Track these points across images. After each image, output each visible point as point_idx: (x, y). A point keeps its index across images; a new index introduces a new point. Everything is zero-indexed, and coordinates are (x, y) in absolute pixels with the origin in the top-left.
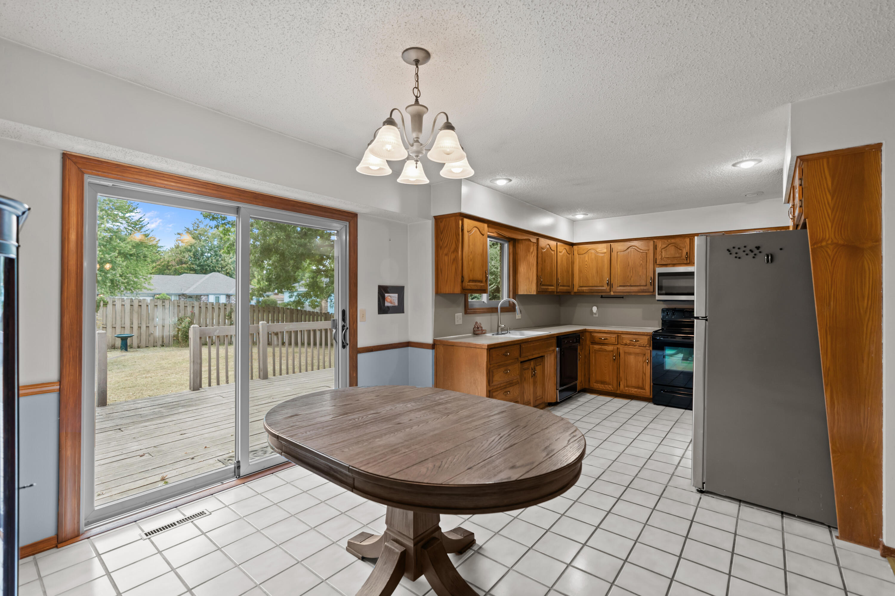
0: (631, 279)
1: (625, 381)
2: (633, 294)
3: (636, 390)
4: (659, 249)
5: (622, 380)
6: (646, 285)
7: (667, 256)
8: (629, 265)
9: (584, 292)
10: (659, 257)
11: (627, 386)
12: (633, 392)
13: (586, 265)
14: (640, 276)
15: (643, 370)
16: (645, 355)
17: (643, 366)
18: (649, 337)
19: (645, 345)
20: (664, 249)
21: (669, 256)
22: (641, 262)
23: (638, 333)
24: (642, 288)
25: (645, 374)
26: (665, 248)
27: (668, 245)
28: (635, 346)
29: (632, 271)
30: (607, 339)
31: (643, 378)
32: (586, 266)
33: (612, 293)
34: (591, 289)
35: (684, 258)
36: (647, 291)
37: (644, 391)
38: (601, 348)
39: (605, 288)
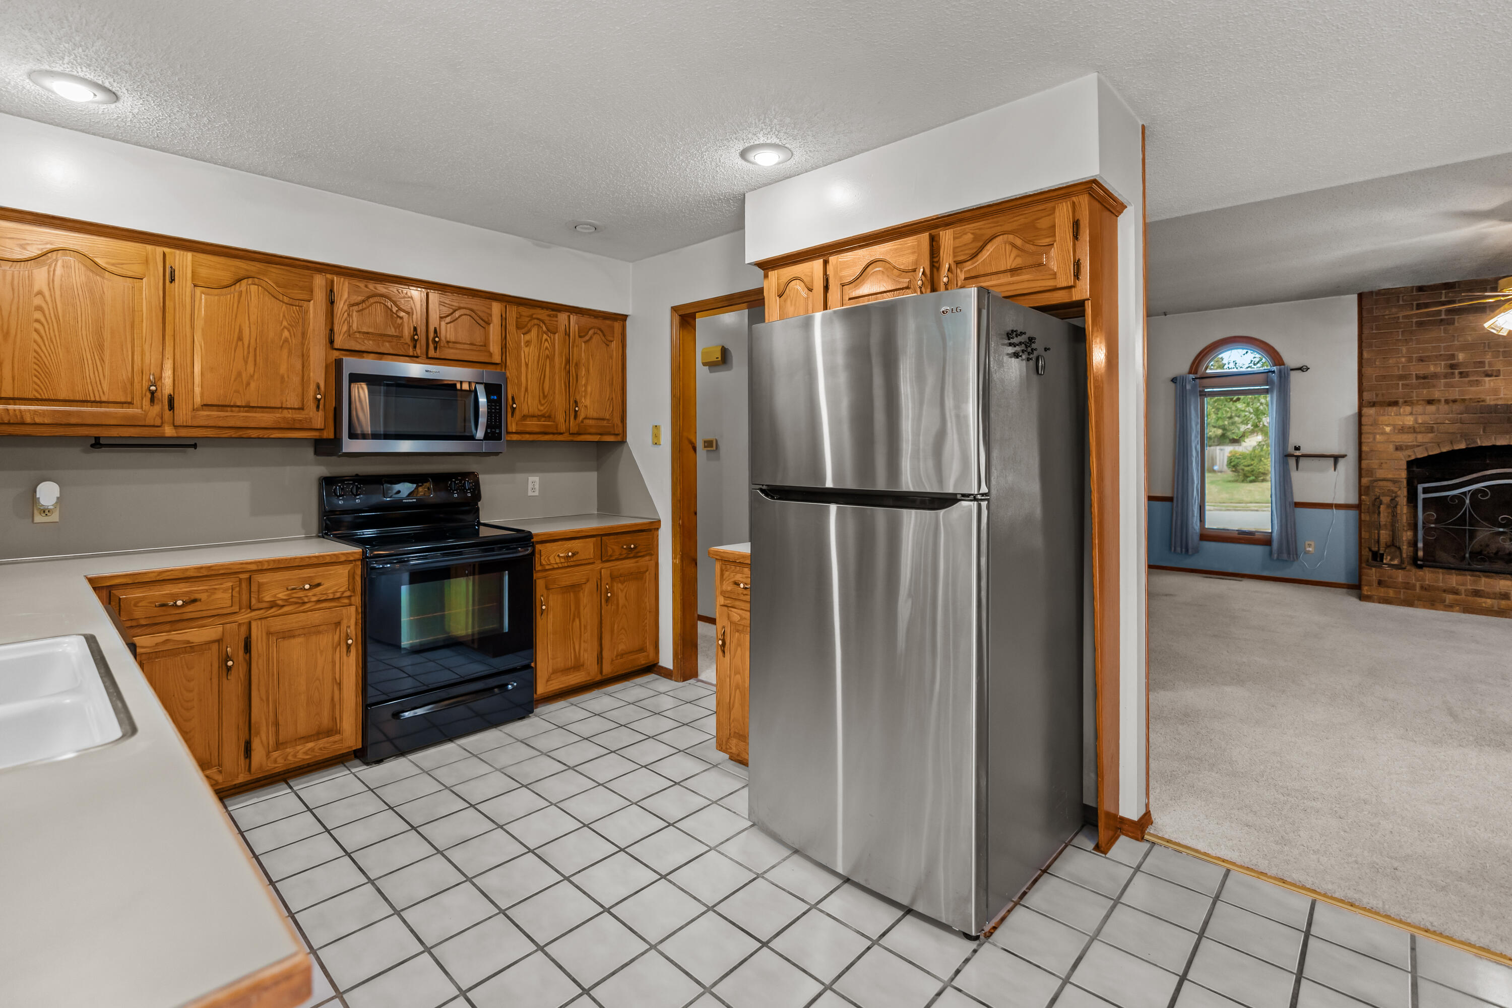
0: (248, 384)
1: (272, 730)
2: (254, 434)
3: (310, 745)
4: (341, 306)
5: (258, 733)
6: (302, 409)
7: (365, 329)
8: (240, 338)
9: (23, 424)
10: (341, 329)
11: (278, 745)
12: (301, 756)
13: (39, 308)
14: (282, 377)
15: (334, 673)
16: (338, 624)
17: (334, 663)
18: (349, 567)
19: (338, 595)
20: (356, 308)
21: (370, 330)
22: (286, 333)
23: (315, 561)
24: (288, 414)
25: (340, 684)
26: (357, 304)
27: (369, 297)
28: (304, 603)
29: (251, 359)
30: (194, 601)
31: (333, 699)
32: (38, 315)
33: (169, 431)
34: (69, 413)
35: (408, 340)
36: (306, 426)
37: (337, 737)
38: (167, 641)
39: (139, 411)
